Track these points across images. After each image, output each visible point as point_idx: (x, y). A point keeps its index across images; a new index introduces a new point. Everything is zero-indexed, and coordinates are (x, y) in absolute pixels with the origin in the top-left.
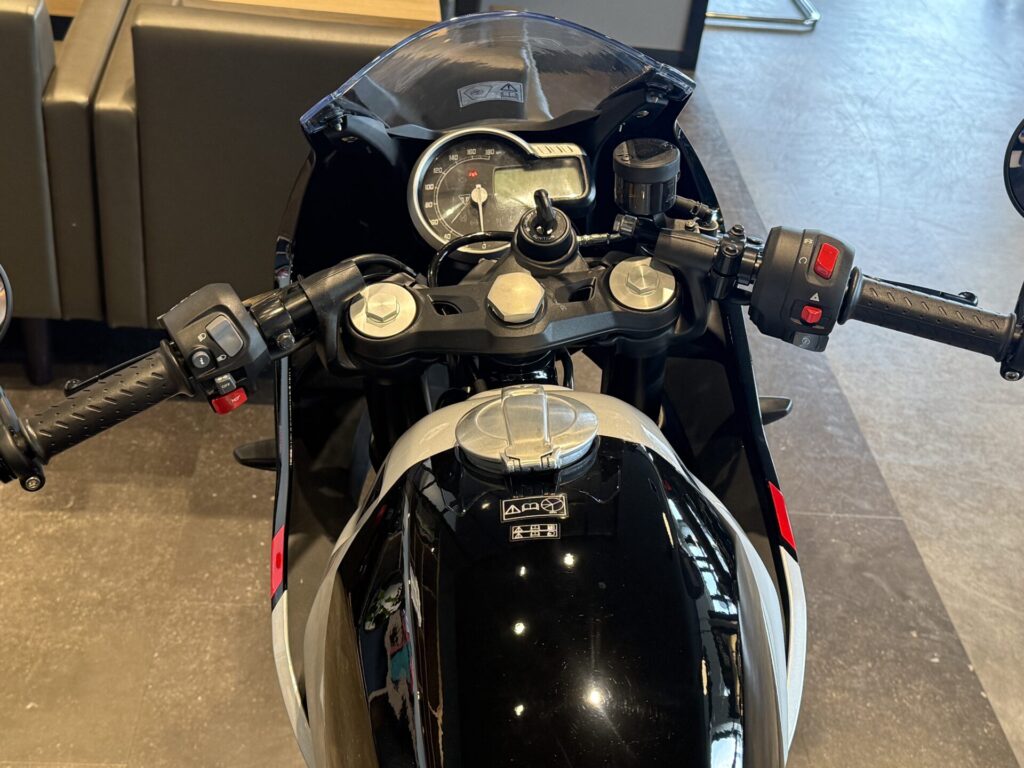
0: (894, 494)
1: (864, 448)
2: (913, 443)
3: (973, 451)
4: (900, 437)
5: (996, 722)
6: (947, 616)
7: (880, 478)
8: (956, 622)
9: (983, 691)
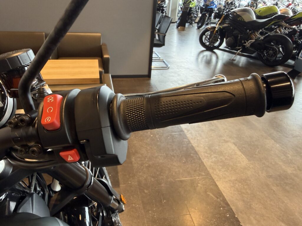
6: (227, 202)
9: (240, 223)
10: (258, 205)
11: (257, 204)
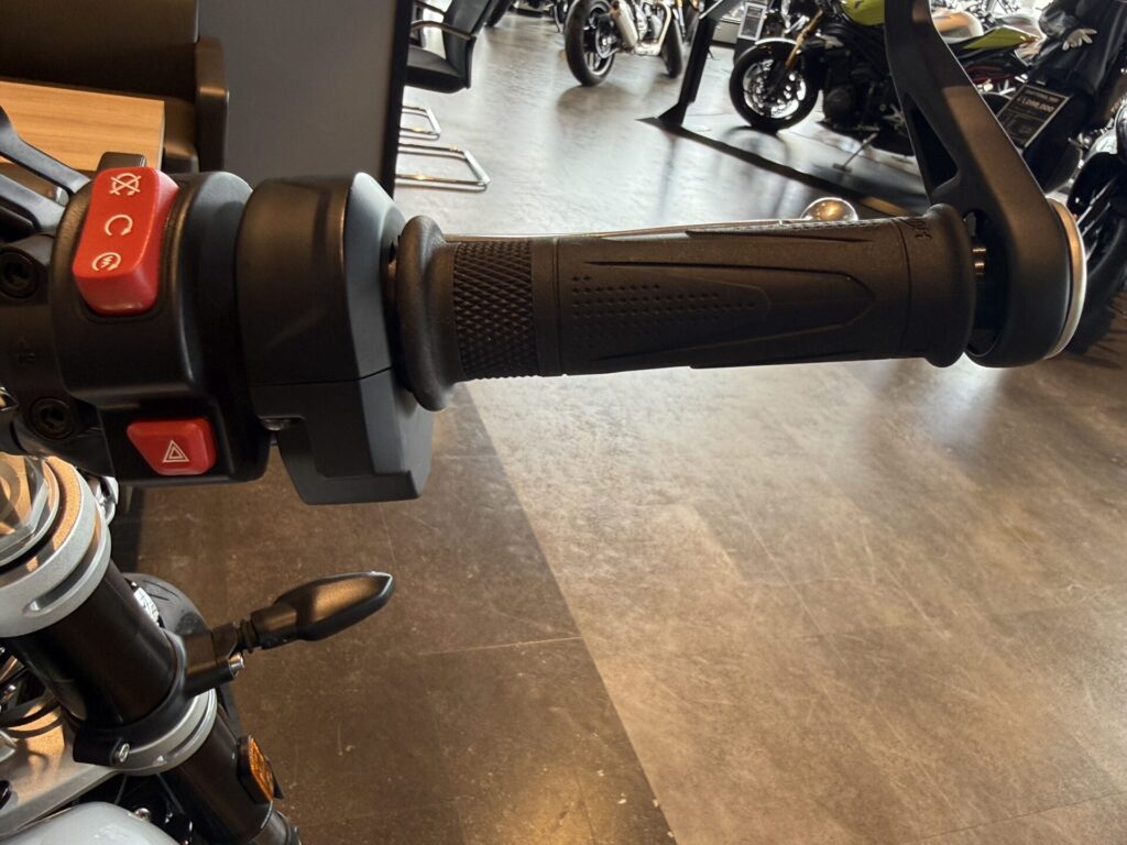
0: (573, 611)
1: (544, 566)
2: (587, 554)
3: (637, 555)
6: (630, 744)
8: (637, 748)
9: (670, 830)
10: (753, 753)
11: (749, 750)
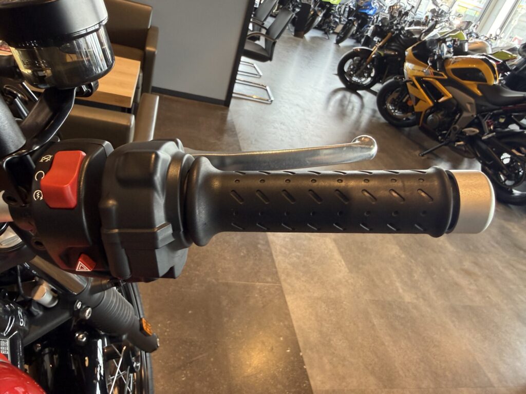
0: (280, 274)
1: (271, 255)
2: (288, 252)
3: (308, 256)
4: (284, 250)
5: (308, 380)
6: (294, 330)
7: (276, 268)
8: (297, 331)
9: (304, 365)
10: (341, 342)
11: (340, 340)
